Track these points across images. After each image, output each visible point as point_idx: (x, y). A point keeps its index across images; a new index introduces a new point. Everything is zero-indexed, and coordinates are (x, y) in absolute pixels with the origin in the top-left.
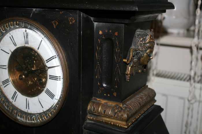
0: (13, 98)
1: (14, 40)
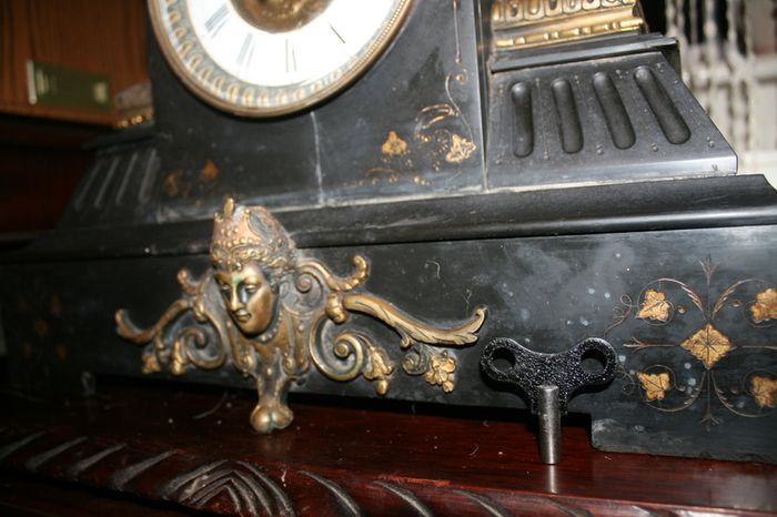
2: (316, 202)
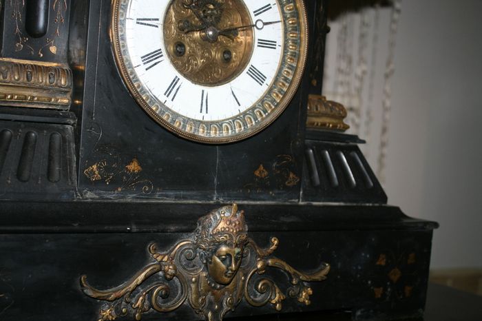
0: (168, 93)
2: (212, 199)
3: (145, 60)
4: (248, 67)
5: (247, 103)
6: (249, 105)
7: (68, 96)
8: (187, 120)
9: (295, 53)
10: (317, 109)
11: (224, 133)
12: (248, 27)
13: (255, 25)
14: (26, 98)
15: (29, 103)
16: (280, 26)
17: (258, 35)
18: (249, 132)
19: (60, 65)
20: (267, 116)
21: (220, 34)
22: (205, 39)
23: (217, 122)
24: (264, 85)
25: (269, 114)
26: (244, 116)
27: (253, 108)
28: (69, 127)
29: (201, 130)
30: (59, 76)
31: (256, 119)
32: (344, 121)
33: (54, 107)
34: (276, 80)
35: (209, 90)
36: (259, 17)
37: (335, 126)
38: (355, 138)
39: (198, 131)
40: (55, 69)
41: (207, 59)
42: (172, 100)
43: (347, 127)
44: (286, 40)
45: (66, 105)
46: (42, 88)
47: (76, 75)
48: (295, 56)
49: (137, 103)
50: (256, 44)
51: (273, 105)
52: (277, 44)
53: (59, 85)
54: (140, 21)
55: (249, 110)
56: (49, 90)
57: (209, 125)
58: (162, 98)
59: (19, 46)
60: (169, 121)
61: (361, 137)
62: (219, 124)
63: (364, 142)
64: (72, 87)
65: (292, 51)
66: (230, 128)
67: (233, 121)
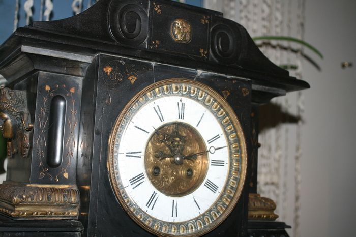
0: (148, 204)
1: (160, 112)
3: (132, 182)
4: (205, 181)
5: (205, 207)
6: (207, 208)
7: (77, 209)
8: (163, 223)
9: (238, 168)
10: (254, 205)
11: (190, 231)
12: (204, 153)
13: (209, 151)
14: (47, 213)
15: (49, 217)
16: (226, 150)
17: (211, 157)
18: (208, 229)
19: (70, 186)
20: (220, 216)
21: (185, 159)
22: (174, 162)
23: (184, 222)
24: (217, 192)
25: (222, 215)
26: (203, 217)
27: (210, 210)
28: (78, 233)
29: (173, 230)
30: (70, 195)
31: (212, 218)
32: (275, 212)
33: (67, 218)
34: (225, 189)
35: (178, 200)
36: (212, 144)
37: (268, 217)
38: (283, 225)
39: (171, 231)
40: (68, 191)
41: (176, 176)
42: (152, 209)
43: (277, 217)
44: (231, 159)
45: (76, 216)
46: (58, 205)
47: (83, 193)
48: (238, 171)
49: (128, 214)
50: (210, 164)
51: (225, 207)
52: (225, 162)
53: (70, 202)
54: (129, 155)
55: (206, 212)
56: (63, 206)
57: (178, 225)
58: (144, 208)
59: (42, 174)
60: (150, 225)
61: (288, 224)
62: (185, 224)
63: (290, 227)
64: (80, 203)
65: (236, 167)
66: (194, 228)
67: (196, 221)
